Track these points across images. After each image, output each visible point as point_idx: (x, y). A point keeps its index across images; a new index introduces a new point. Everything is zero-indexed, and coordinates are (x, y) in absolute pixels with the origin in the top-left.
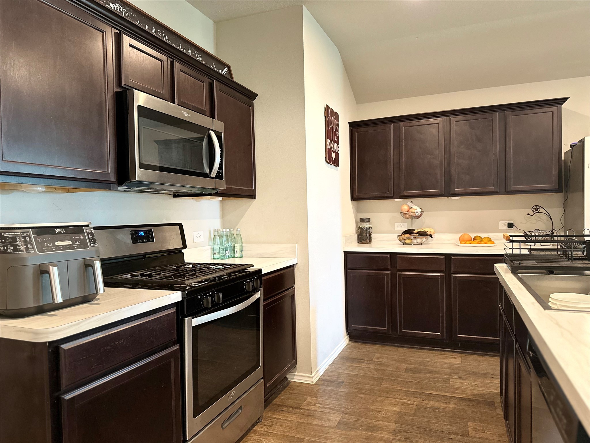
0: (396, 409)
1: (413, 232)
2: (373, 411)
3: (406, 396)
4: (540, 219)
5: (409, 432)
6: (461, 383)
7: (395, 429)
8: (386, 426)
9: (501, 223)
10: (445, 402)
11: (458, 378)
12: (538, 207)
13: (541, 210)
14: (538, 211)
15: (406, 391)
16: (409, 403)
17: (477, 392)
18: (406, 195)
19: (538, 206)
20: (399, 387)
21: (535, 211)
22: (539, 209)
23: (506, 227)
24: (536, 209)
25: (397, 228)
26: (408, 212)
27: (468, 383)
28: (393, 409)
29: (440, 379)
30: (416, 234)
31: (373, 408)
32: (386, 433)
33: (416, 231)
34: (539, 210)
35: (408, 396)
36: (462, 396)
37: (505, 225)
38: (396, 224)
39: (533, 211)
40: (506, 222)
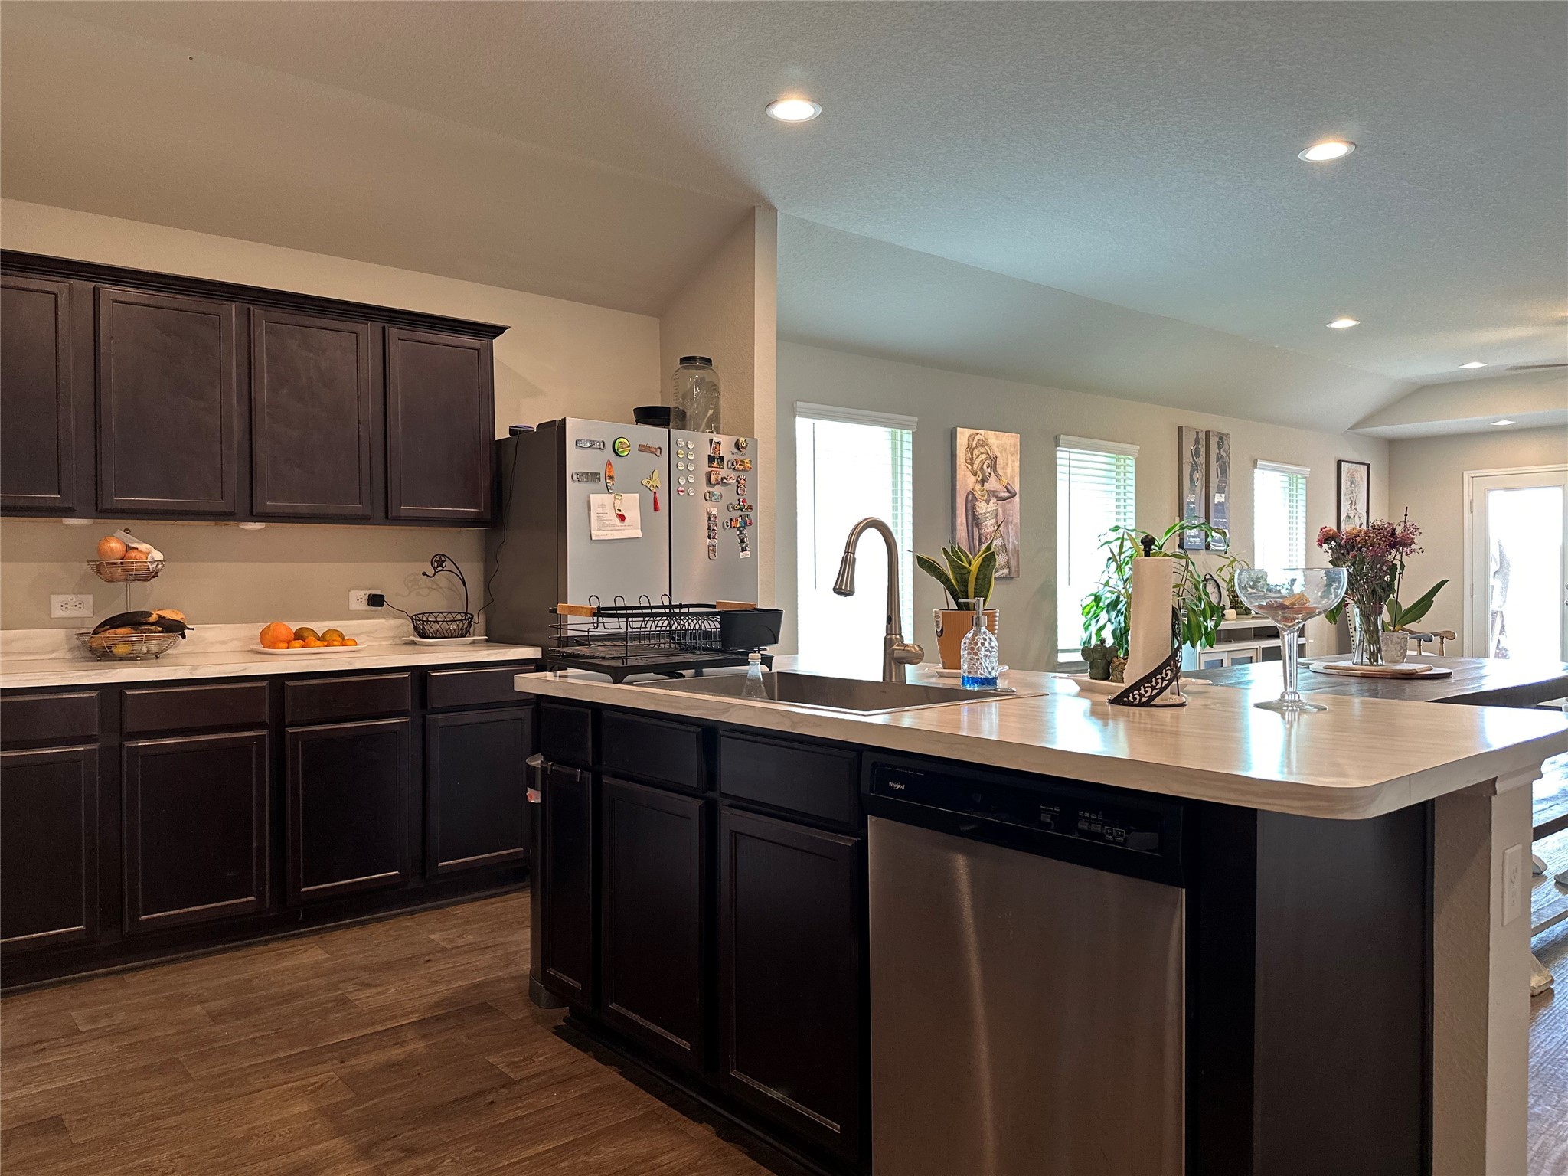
0: (302, 1107)
1: (144, 620)
2: (247, 1139)
3: (290, 1071)
4: (435, 587)
5: (395, 1137)
6: (379, 994)
7: (355, 1147)
8: (327, 1152)
9: (355, 595)
10: (394, 1044)
11: (360, 987)
12: (443, 559)
13: (448, 565)
14: (442, 567)
15: (272, 1061)
16: (317, 1082)
17: (434, 999)
18: (120, 506)
19: (443, 555)
20: (247, 1061)
21: (438, 567)
22: (444, 561)
23: (363, 606)
24: (439, 562)
25: (57, 612)
26: (122, 559)
27: (393, 990)
28: (296, 1112)
29: (326, 1003)
30: (153, 627)
31: (239, 1132)
32: (345, 1165)
33: (154, 618)
34: (444, 564)
35: (296, 1069)
36: (412, 1018)
37: (362, 600)
38: (56, 600)
39: (434, 568)
40: (365, 592)
